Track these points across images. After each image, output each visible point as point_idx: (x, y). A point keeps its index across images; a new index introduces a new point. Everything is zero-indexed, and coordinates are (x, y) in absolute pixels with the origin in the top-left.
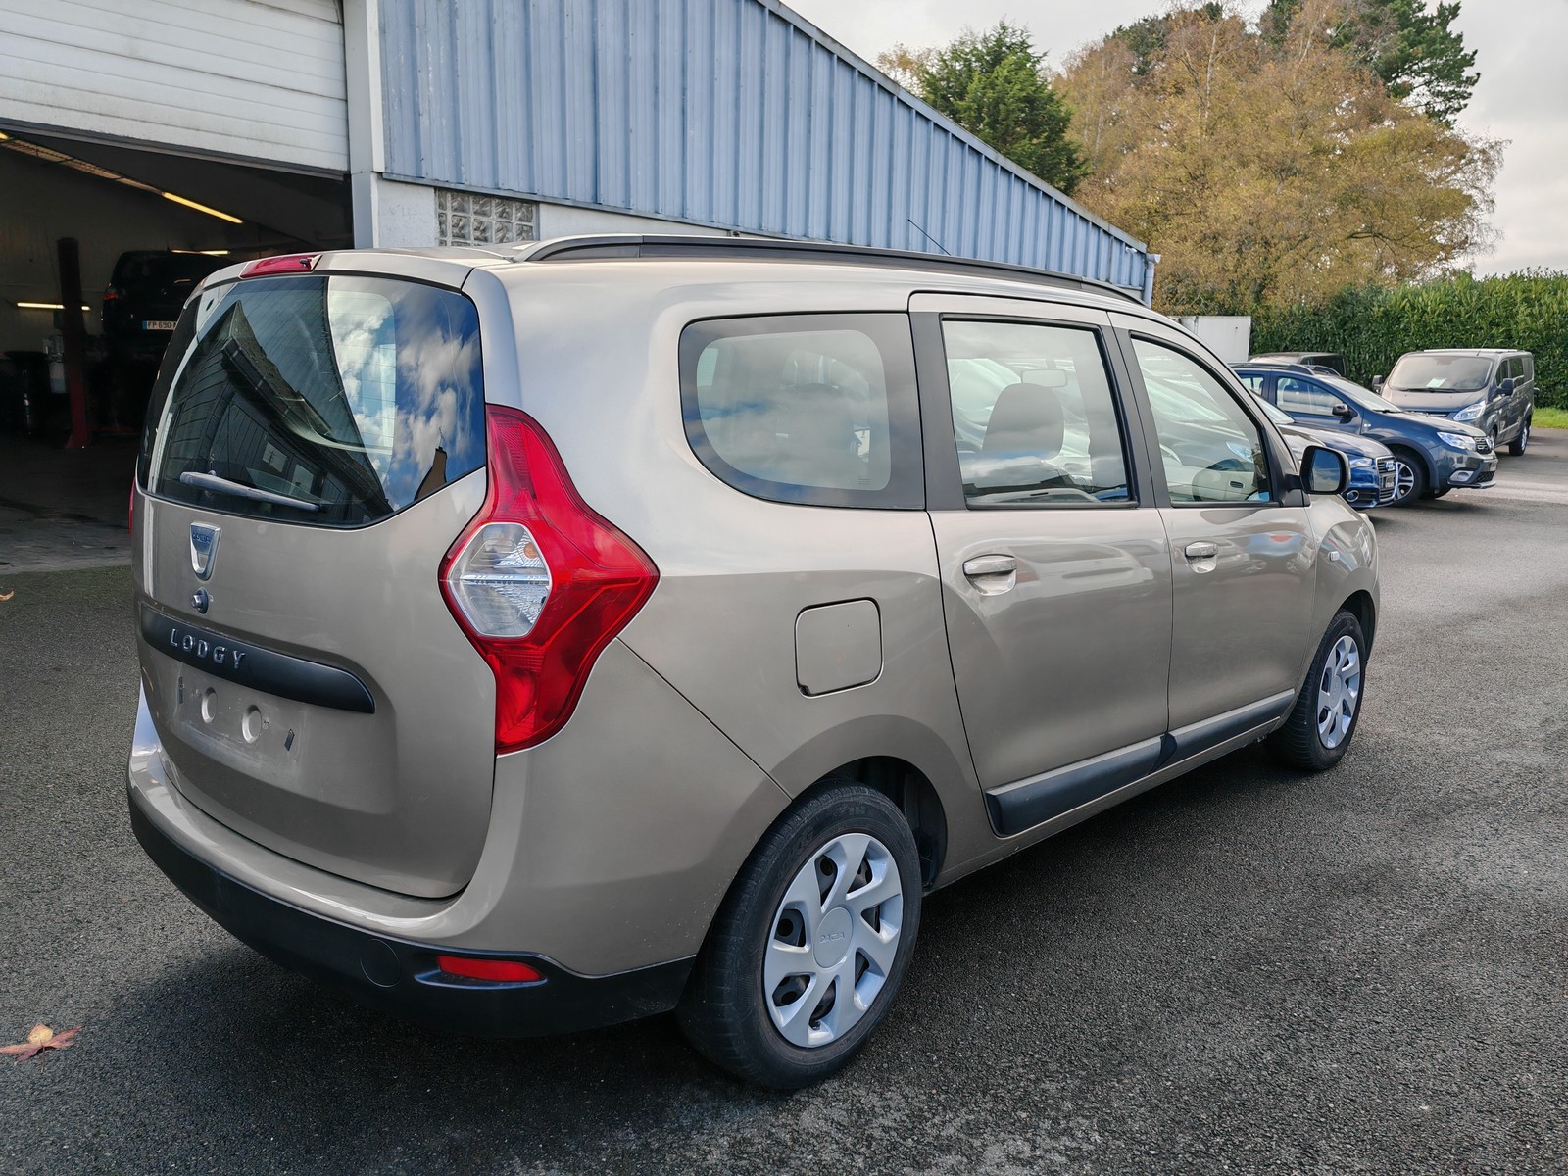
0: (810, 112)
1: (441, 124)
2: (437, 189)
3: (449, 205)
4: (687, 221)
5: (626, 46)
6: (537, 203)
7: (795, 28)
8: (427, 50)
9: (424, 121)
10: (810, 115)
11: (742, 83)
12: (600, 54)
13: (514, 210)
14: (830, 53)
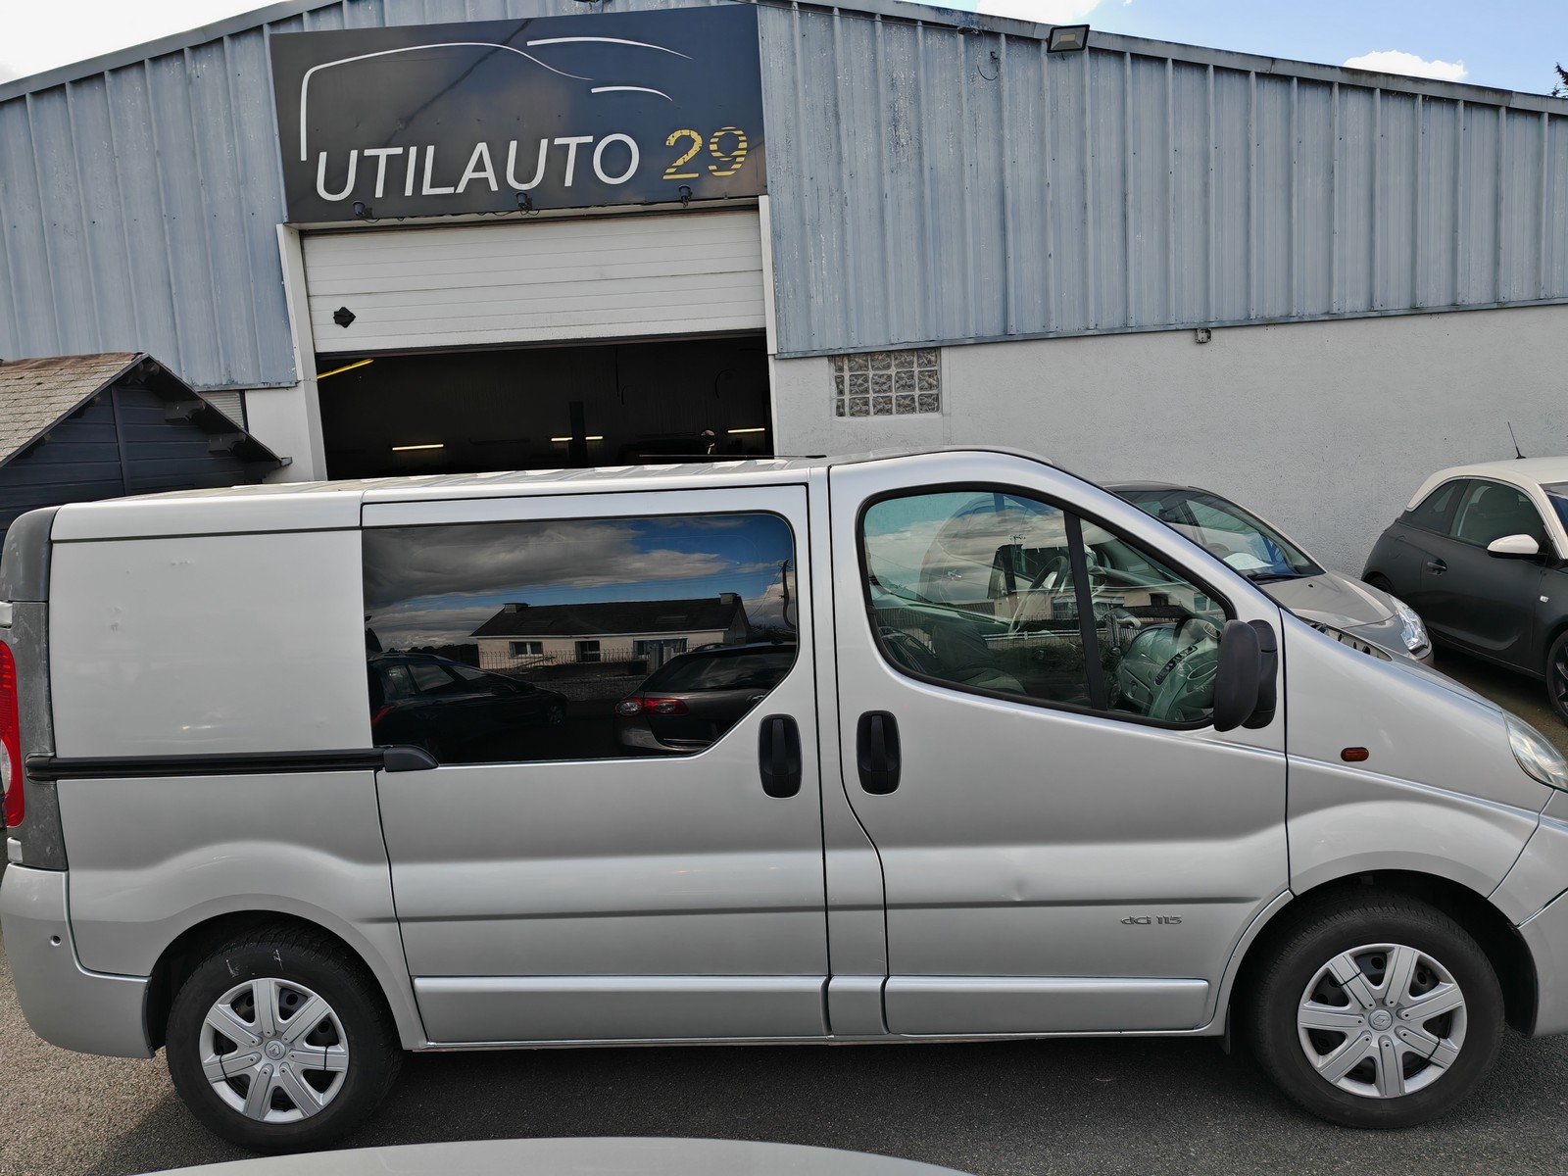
0: (1333, 168)
1: (834, 299)
2: (832, 358)
3: (846, 367)
4: (1130, 331)
5: (1043, 173)
6: (937, 349)
7: (1302, 81)
8: (821, 241)
9: (817, 301)
10: (1333, 172)
11: (1212, 164)
12: (1009, 192)
13: (915, 359)
14: (1370, 90)
